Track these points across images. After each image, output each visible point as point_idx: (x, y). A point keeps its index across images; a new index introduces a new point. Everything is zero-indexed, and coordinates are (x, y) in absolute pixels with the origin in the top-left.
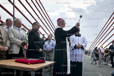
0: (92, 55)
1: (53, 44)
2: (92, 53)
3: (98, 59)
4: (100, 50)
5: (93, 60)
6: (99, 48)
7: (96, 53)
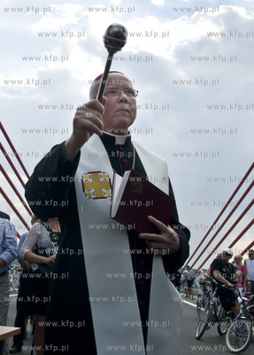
0: (200, 291)
1: (4, 238)
2: (203, 284)
3: (233, 316)
4: (244, 269)
5: (205, 318)
6: (238, 260)
7: (220, 283)
